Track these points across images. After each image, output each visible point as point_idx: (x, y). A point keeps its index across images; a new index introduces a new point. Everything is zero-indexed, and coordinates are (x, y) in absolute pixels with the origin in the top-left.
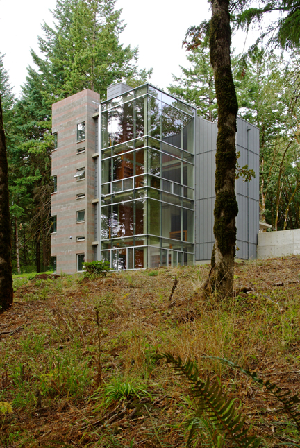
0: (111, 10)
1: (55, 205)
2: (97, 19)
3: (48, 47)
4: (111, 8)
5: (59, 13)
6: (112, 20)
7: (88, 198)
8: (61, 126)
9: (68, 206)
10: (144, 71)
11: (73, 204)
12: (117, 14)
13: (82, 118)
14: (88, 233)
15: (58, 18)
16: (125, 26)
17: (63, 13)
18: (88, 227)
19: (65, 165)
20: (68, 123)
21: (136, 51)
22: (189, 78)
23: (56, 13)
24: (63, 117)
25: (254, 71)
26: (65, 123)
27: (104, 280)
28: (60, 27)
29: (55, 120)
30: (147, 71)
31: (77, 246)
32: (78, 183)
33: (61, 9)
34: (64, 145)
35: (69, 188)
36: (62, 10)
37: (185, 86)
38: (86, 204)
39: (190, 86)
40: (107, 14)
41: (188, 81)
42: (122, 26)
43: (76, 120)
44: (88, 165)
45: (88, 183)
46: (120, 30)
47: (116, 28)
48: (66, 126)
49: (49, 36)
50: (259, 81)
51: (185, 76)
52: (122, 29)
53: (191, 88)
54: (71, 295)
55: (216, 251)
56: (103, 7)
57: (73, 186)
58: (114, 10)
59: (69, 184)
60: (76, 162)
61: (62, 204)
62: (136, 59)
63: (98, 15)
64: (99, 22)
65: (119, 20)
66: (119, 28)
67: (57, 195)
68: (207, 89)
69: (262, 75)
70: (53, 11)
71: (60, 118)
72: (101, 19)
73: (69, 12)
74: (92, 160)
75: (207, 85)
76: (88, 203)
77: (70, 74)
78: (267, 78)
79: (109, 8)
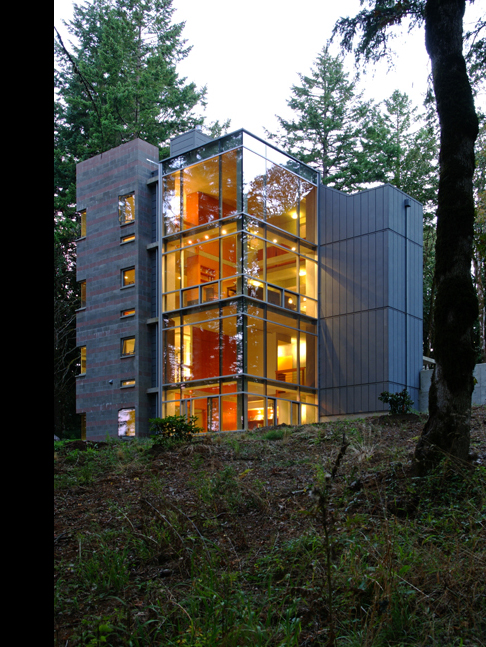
0: (166, 24)
1: (82, 329)
2: (143, 36)
3: (61, 79)
4: (167, 21)
5: (79, 25)
6: (168, 39)
7: (140, 317)
8: (92, 199)
9: (106, 329)
10: (217, 124)
11: (115, 326)
12: (177, 30)
13: (128, 186)
14: (140, 373)
15: (76, 34)
16: (189, 49)
17: (86, 26)
18: (140, 364)
19: (100, 263)
20: (105, 194)
21: (204, 91)
22: (291, 135)
23: (73, 26)
24: (97, 184)
25: (392, 126)
26: (99, 195)
27: (192, 447)
28: (80, 48)
29: (82, 190)
30: (221, 124)
31: (122, 395)
32: (123, 292)
33: (84, 19)
34: (97, 230)
35: (106, 300)
36: (84, 22)
37: (284, 146)
38: (137, 326)
39: (292, 146)
40: (159, 29)
41: (289, 139)
42: (185, 47)
43: (118, 189)
44: (140, 263)
45: (140, 293)
46: (181, 56)
47: (174, 53)
48: (101, 200)
49: (63, 62)
50: (400, 142)
51: (284, 132)
52: (185, 53)
53: (295, 150)
54: (136, 474)
55: (439, 386)
56: (153, 18)
57: (114, 297)
58: (170, 25)
59: (107, 294)
60: (119, 257)
61: (95, 327)
62: (204, 104)
63: (144, 30)
64: (146, 42)
65: (180, 39)
66: (179, 52)
67: (86, 313)
68: (319, 152)
69: (404, 133)
70: (69, 23)
71: (89, 187)
72: (149, 38)
73: (95, 24)
74: (146, 254)
75: (319, 146)
76: (140, 325)
77: (99, 123)
78: (412, 137)
79: (163, 20)
